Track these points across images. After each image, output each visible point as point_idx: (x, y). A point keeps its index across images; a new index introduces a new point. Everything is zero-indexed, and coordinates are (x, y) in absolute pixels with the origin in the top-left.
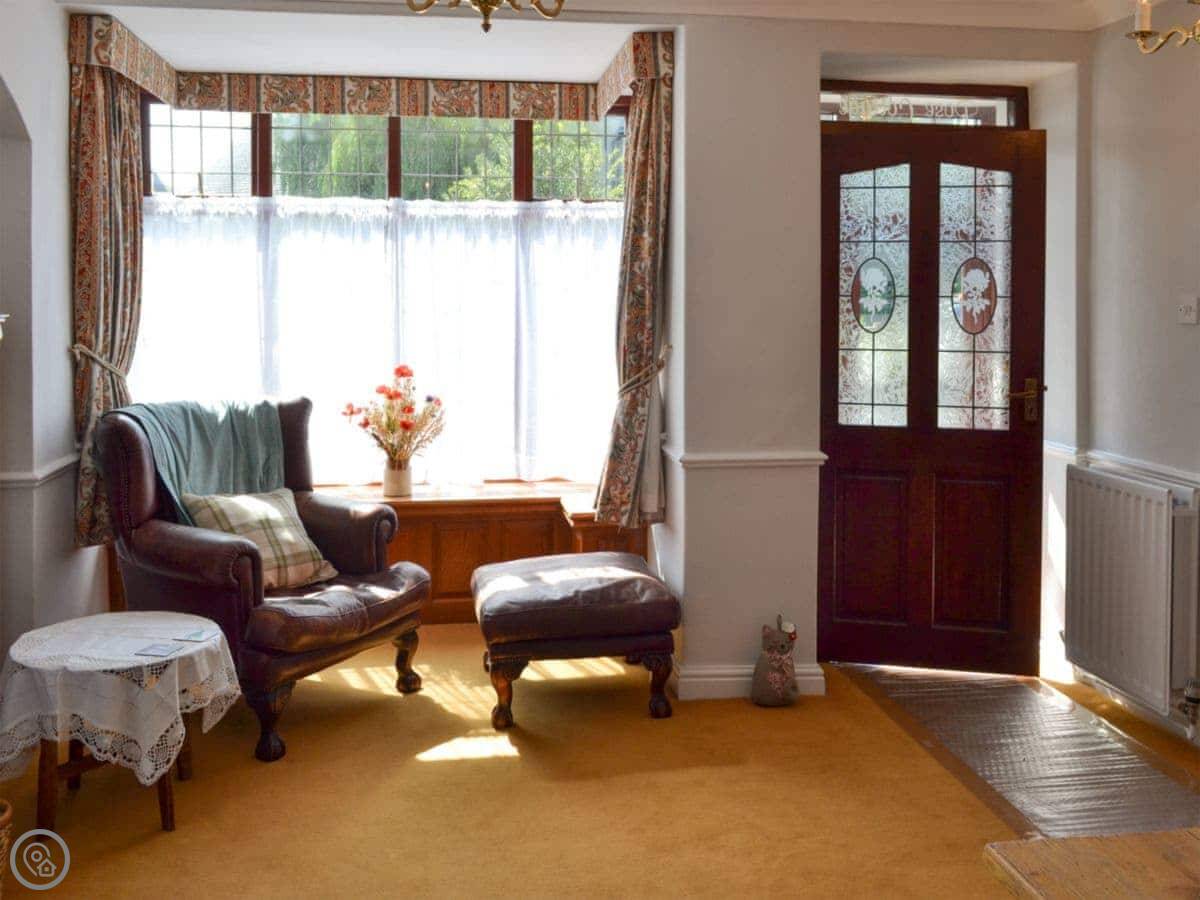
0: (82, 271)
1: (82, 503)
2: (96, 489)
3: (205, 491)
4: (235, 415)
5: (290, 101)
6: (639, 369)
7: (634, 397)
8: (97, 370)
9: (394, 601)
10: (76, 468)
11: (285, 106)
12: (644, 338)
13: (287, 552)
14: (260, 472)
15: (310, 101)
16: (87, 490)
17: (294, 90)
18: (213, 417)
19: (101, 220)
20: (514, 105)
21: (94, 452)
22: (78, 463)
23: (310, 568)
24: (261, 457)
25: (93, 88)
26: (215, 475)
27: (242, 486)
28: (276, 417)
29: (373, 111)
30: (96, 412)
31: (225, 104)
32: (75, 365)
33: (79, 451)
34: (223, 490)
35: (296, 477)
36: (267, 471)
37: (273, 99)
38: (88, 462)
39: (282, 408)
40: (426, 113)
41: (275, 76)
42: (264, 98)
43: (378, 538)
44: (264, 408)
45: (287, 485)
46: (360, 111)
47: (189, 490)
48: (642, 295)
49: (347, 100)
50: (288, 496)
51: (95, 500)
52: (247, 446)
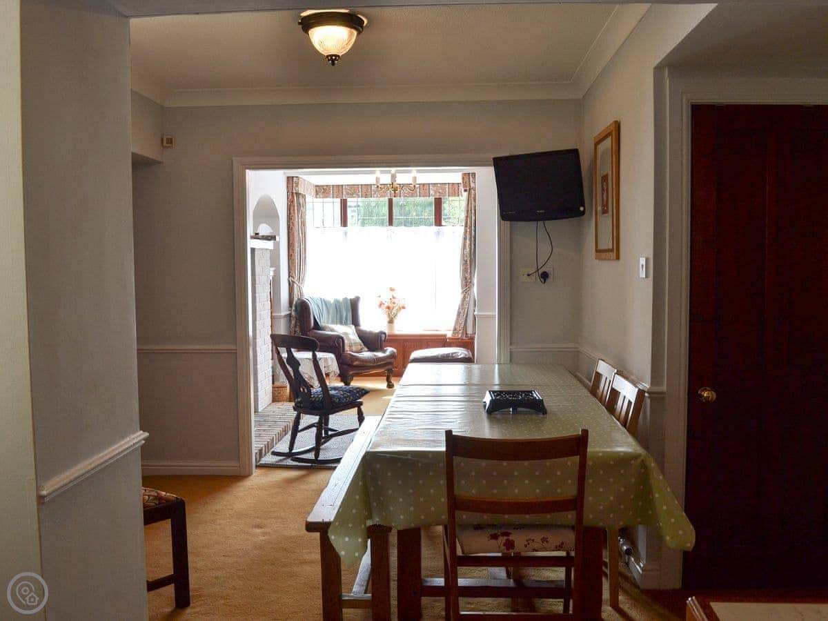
0: (291, 255)
1: (292, 326)
2: (296, 323)
3: (328, 323)
4: (337, 301)
5: (353, 194)
6: (466, 285)
7: (465, 295)
8: (295, 285)
9: (384, 357)
10: (290, 315)
11: (352, 195)
12: (468, 276)
13: (353, 342)
14: (344, 319)
15: (360, 194)
16: (293, 322)
17: (355, 190)
18: (329, 302)
19: (296, 239)
20: (432, 192)
21: (296, 310)
22: (291, 314)
23: (359, 347)
24: (344, 314)
25: (294, 198)
26: (331, 319)
27: (338, 322)
28: (349, 302)
29: (382, 196)
30: (296, 299)
31: (331, 196)
32: (289, 284)
33: (291, 310)
34: (333, 323)
35: (355, 322)
36: (346, 319)
37: (348, 194)
38: (293, 314)
39: (351, 300)
40: (400, 196)
41: (348, 185)
42: (344, 193)
43: (381, 339)
44: (345, 299)
45: (353, 324)
46: (377, 196)
47: (322, 323)
48: (466, 261)
49: (373, 193)
50: (353, 327)
51: (296, 326)
52: (340, 311)
